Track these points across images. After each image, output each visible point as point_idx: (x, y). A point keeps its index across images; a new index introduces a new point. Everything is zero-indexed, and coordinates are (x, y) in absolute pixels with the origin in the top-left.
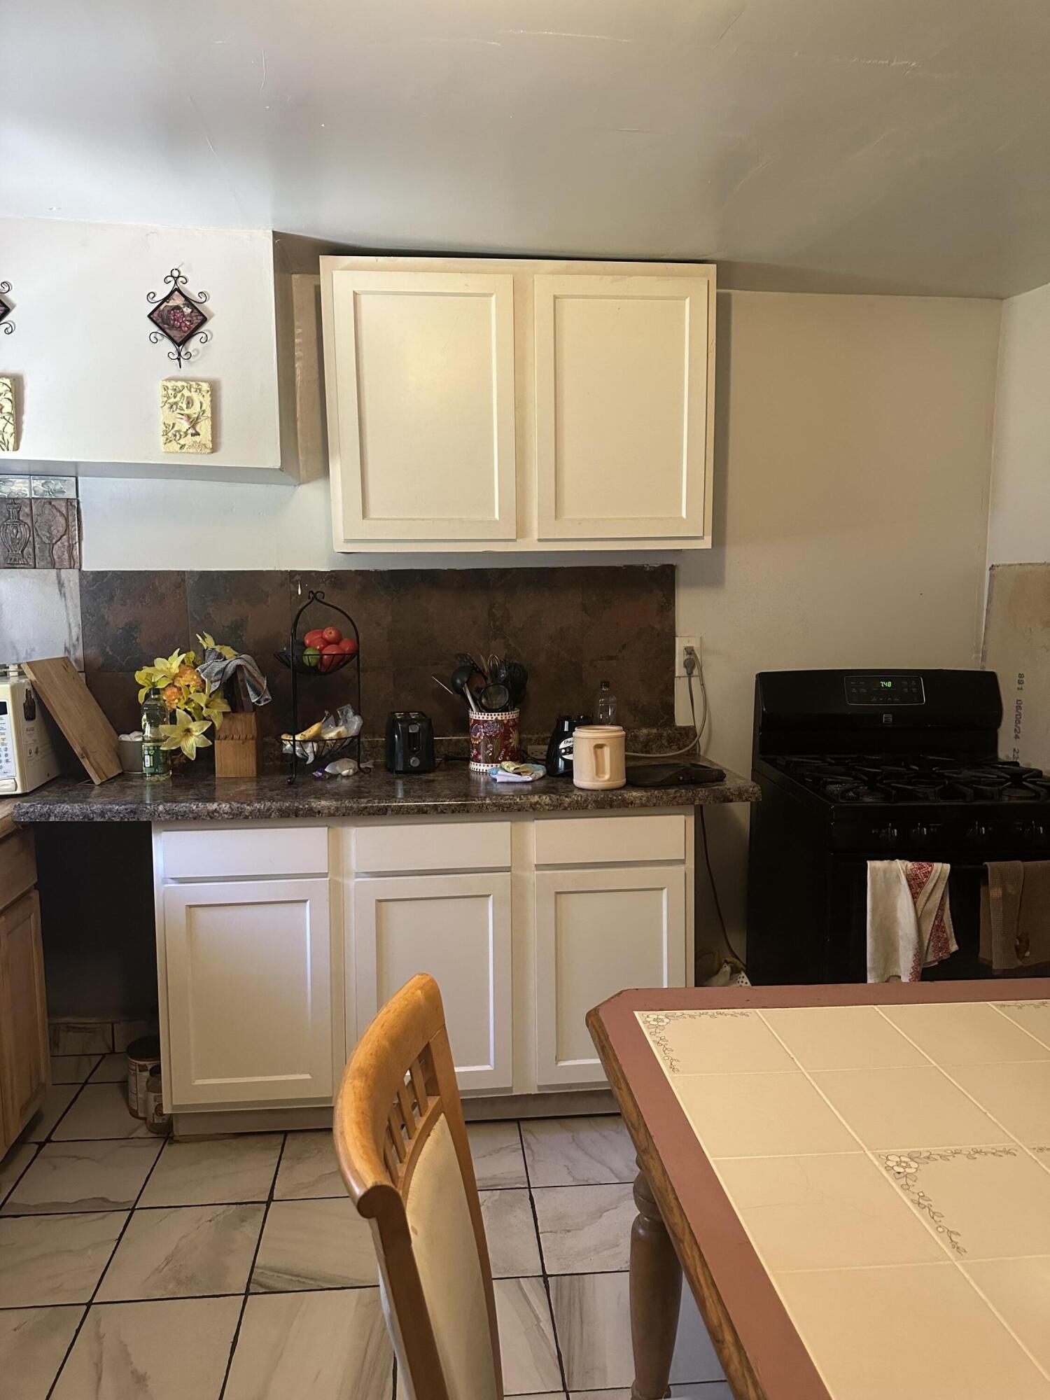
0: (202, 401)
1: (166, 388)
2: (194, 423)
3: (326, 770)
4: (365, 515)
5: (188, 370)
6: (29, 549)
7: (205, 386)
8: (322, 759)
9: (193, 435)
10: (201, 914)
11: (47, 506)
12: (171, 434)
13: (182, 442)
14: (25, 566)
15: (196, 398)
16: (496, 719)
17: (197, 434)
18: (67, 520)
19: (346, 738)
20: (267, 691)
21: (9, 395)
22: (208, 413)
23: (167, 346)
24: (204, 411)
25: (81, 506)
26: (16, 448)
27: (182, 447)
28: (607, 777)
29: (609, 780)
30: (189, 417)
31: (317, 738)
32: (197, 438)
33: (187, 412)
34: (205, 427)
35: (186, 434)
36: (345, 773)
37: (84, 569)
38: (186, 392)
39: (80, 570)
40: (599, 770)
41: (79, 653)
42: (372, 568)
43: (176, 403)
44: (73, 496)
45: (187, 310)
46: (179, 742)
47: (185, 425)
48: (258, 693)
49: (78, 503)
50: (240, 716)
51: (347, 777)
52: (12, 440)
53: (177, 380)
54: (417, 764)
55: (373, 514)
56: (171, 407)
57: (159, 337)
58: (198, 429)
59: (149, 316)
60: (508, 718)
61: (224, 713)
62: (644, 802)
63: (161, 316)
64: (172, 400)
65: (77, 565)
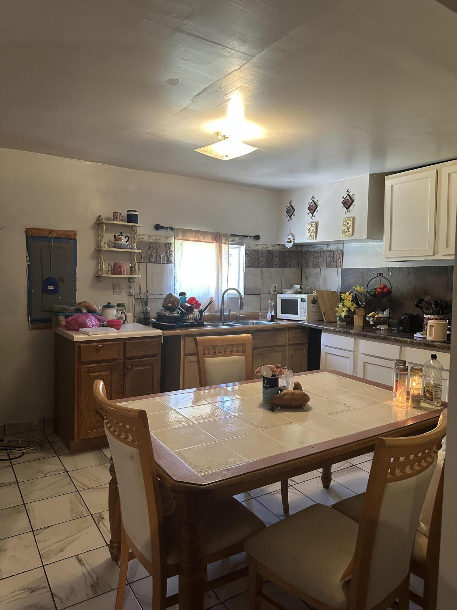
0: (351, 222)
1: (343, 221)
2: (348, 229)
3: (377, 327)
4: (390, 250)
5: (349, 215)
6: (332, 263)
7: (351, 219)
8: (376, 324)
9: (348, 232)
10: (328, 355)
11: (337, 252)
12: (344, 232)
13: (346, 234)
14: (331, 267)
15: (349, 222)
16: (428, 317)
17: (349, 231)
18: (340, 255)
19: (381, 318)
20: (364, 302)
21: (315, 227)
22: (352, 226)
23: (345, 209)
24: (351, 225)
25: (344, 251)
26: (316, 239)
27: (345, 235)
28: (433, 337)
29: (432, 338)
30: (347, 227)
31: (373, 316)
32: (349, 233)
33: (347, 226)
34: (350, 229)
35: (347, 232)
36: (382, 328)
37: (343, 268)
38: (347, 221)
39: (342, 268)
40: (430, 335)
41: (340, 290)
42: (411, 266)
43: (345, 224)
44: (342, 248)
45: (350, 199)
46: (340, 313)
47: (346, 230)
48: (361, 302)
49: (343, 250)
50: (360, 309)
51: (383, 330)
52: (315, 237)
53: (346, 218)
54: (401, 329)
55: (392, 249)
56: (344, 225)
57: (344, 207)
58: (349, 230)
59: (342, 203)
60: (433, 317)
61: (355, 307)
62: (440, 347)
63: (344, 202)
64: (345, 223)
65: (341, 267)
